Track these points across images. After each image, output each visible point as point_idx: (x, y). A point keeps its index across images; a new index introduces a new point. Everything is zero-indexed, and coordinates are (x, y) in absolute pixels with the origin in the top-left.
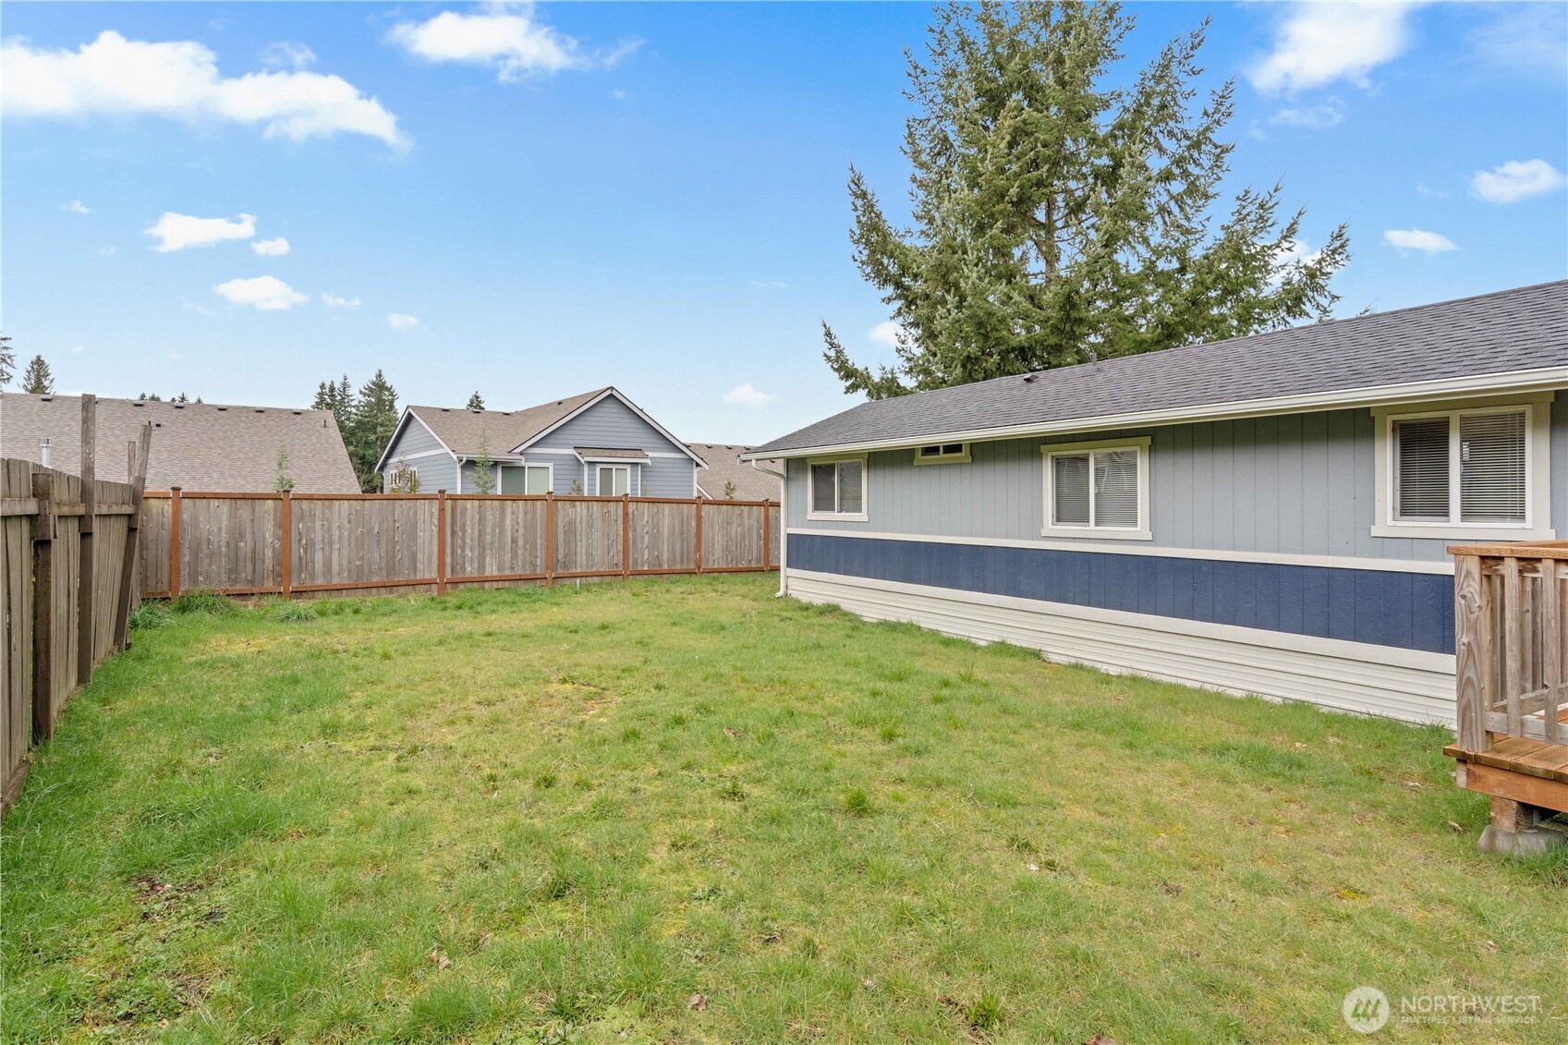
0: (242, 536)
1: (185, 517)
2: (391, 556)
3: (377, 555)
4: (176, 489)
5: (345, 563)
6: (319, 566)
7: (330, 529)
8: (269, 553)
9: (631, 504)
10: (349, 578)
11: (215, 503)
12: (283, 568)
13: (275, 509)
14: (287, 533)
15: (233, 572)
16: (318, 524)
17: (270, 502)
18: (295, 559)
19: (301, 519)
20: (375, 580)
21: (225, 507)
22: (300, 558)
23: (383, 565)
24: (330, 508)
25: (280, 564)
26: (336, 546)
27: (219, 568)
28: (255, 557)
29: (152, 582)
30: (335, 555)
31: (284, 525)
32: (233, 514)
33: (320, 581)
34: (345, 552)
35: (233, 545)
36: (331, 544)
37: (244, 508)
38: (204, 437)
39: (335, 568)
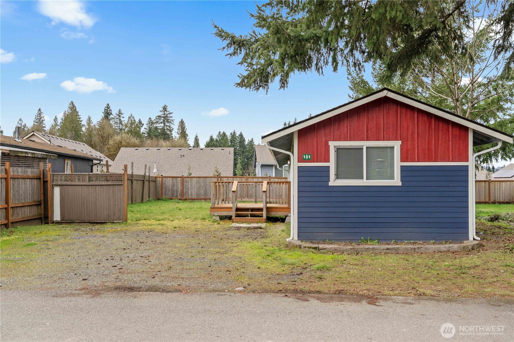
0: (174, 186)
1: (164, 181)
2: (206, 192)
3: (202, 192)
4: (162, 175)
5: (195, 193)
6: (190, 193)
7: (192, 185)
8: (179, 190)
9: (271, 179)
10: (196, 196)
11: (169, 178)
12: (182, 194)
13: (181, 180)
14: (183, 185)
15: (172, 194)
16: (190, 183)
17: (180, 178)
18: (185, 192)
19: (186, 182)
20: (202, 197)
21: (171, 179)
22: (186, 191)
23: (204, 194)
24: (192, 180)
25: (182, 193)
26: (193, 189)
27: (170, 193)
28: (177, 191)
29: (158, 195)
30: (193, 191)
31: (182, 184)
32: (172, 181)
33: (190, 197)
34: (195, 190)
35: (172, 188)
36: (192, 188)
37: (175, 179)
38: (194, 159)
39: (193, 194)
